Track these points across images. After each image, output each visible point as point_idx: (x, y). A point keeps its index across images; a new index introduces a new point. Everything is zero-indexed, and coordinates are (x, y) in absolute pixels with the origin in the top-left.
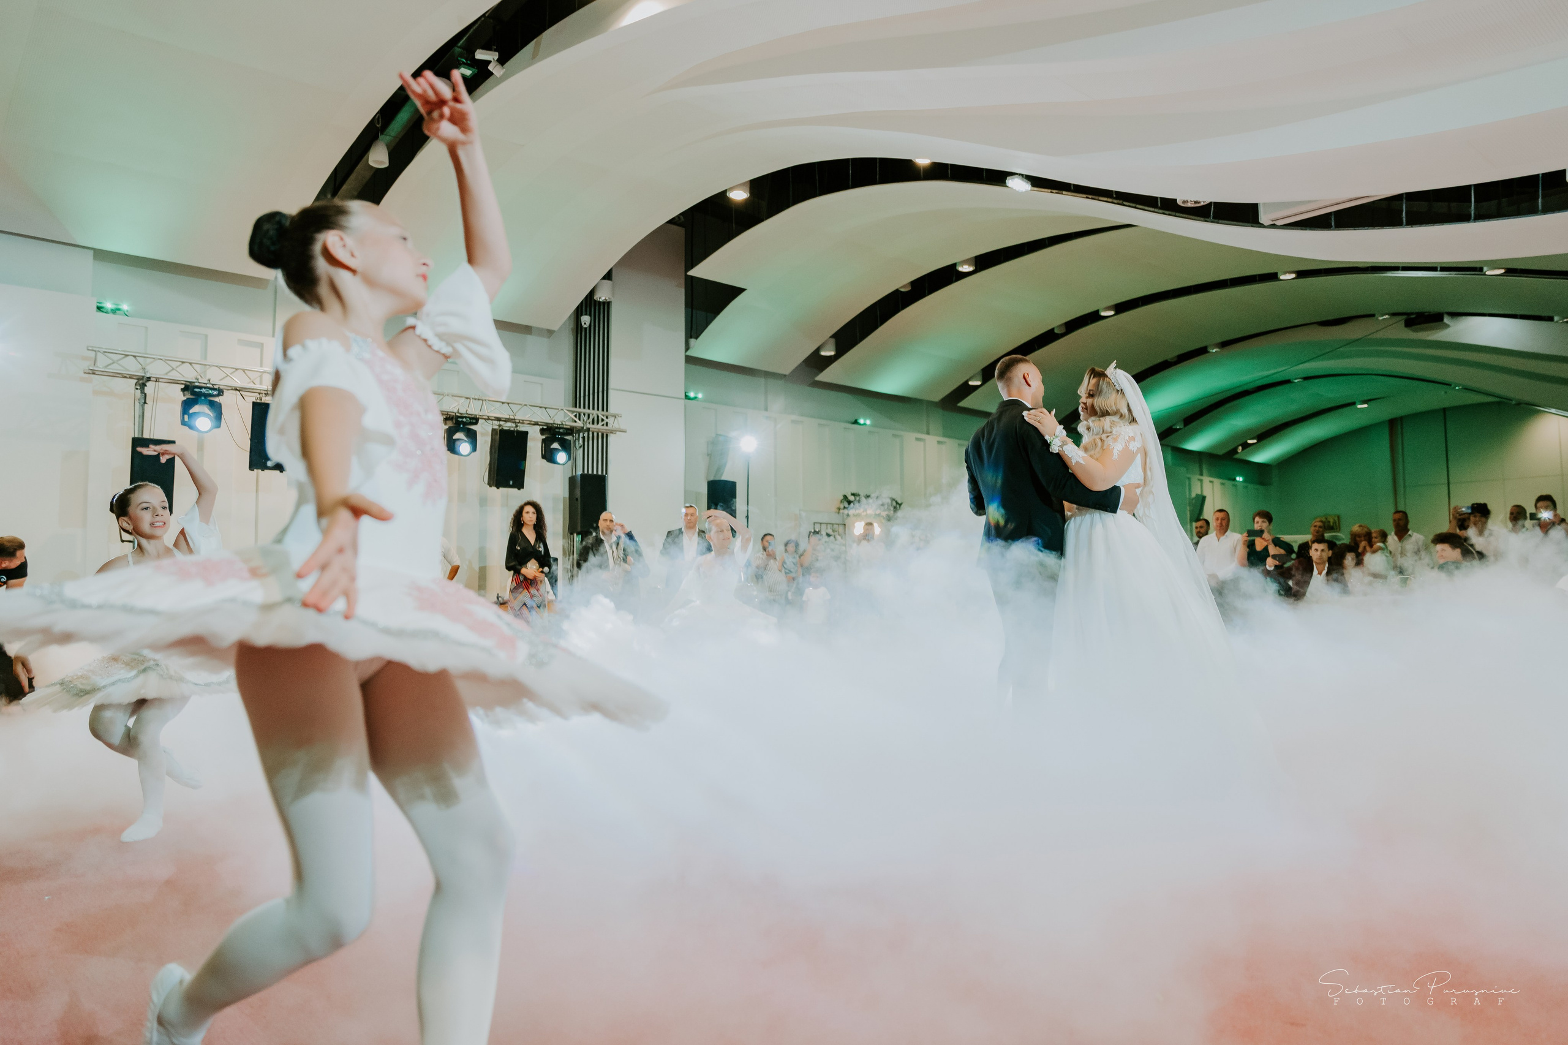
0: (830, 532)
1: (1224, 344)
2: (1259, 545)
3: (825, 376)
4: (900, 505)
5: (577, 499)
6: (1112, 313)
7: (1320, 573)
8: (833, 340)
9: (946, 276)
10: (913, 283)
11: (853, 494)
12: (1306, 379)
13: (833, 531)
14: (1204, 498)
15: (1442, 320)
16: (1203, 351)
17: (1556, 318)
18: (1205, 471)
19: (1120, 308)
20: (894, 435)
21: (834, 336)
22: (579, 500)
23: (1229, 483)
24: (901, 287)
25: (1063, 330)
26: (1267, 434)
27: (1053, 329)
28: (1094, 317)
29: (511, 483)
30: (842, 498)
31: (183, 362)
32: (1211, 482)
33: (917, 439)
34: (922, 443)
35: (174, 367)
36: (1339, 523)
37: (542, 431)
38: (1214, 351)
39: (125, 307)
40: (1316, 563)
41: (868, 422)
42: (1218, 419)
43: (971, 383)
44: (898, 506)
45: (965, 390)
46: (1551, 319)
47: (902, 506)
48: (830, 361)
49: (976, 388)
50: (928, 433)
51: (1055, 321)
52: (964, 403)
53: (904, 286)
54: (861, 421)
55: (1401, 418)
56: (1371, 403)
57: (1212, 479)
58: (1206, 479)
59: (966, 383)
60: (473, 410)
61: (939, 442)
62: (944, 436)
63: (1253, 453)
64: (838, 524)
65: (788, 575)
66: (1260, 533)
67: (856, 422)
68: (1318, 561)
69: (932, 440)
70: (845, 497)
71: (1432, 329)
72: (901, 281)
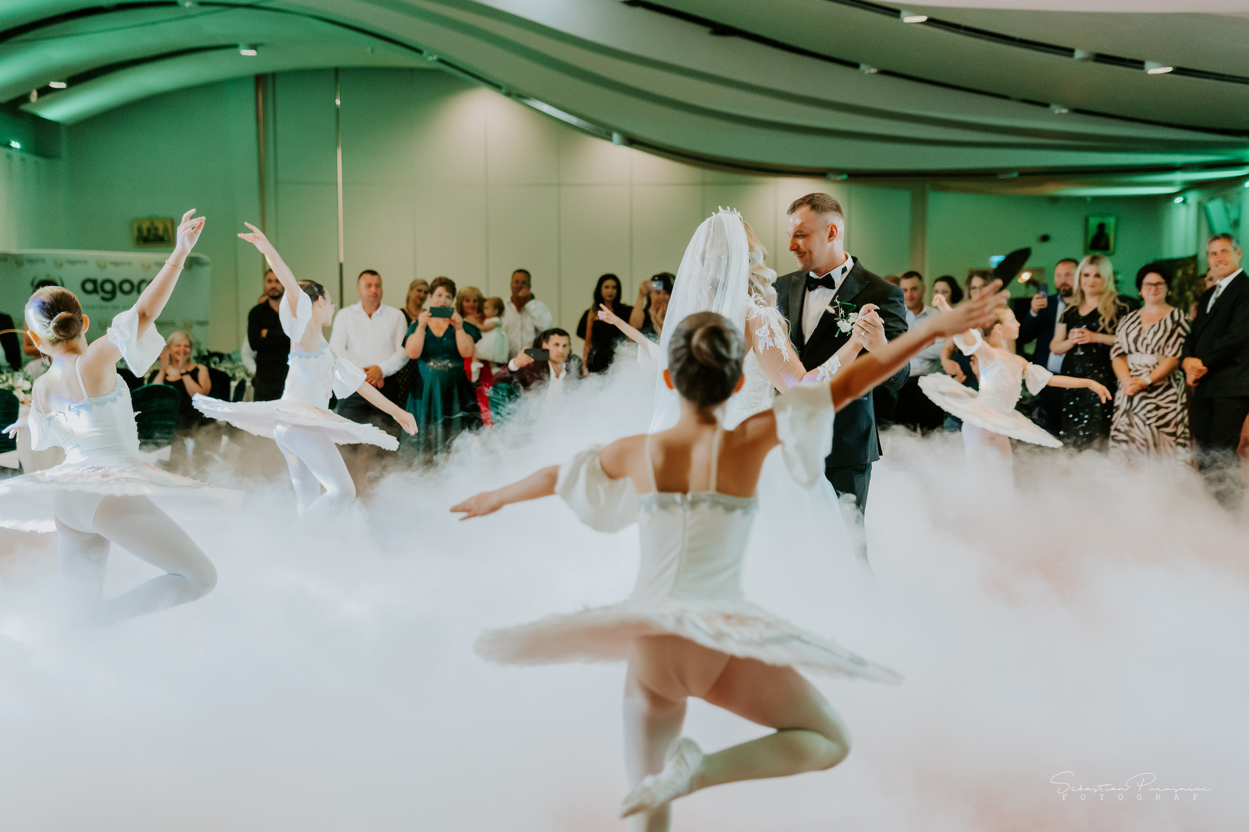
7: (558, 375)
26: (85, 77)
55: (275, 74)
56: (260, 48)
63: (49, 104)
68: (557, 359)
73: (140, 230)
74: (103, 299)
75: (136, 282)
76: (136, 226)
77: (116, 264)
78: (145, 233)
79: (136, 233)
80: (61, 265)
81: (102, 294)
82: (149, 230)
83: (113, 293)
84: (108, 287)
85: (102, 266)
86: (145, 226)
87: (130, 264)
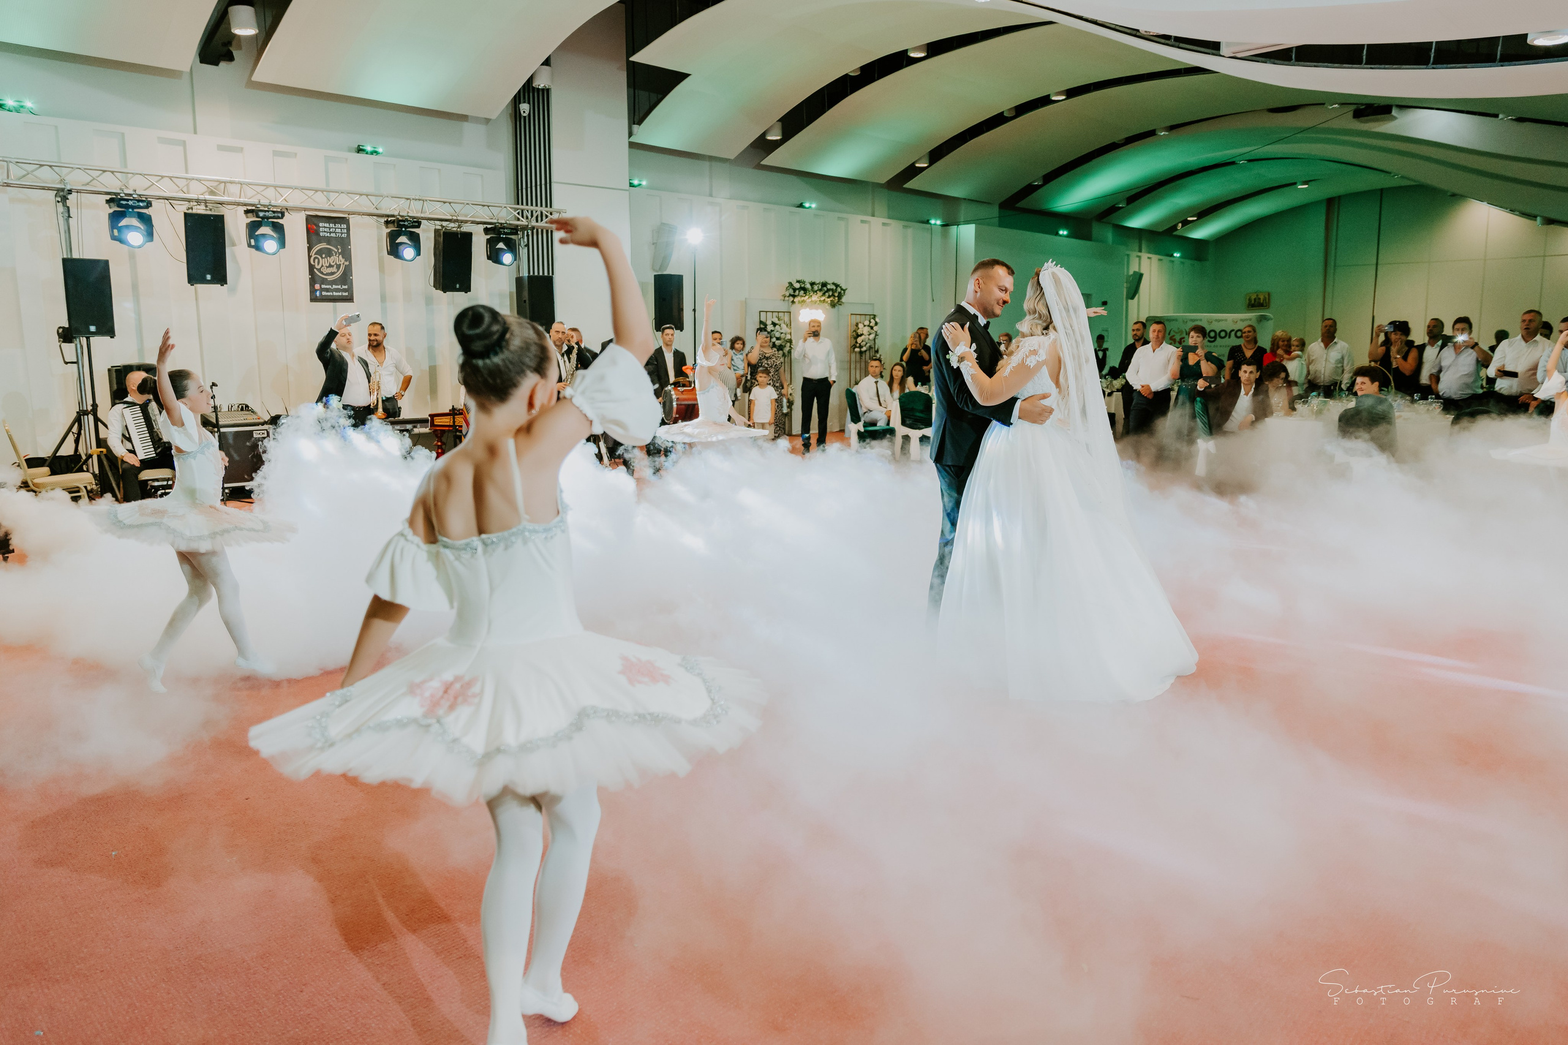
0: (776, 321)
1: (1172, 128)
2: (1192, 359)
3: (771, 160)
4: (844, 290)
5: (525, 301)
6: (1064, 97)
7: (1247, 394)
8: (779, 125)
9: (897, 61)
10: (863, 68)
11: (798, 282)
12: (1250, 161)
13: (779, 319)
14: (1141, 275)
15: (1390, 112)
16: (1152, 133)
17: (1501, 116)
18: (1143, 250)
19: (1071, 93)
20: (840, 218)
21: (779, 120)
22: (527, 301)
23: (1166, 259)
24: (851, 72)
25: (1013, 114)
26: (1206, 212)
27: (1003, 112)
28: (1045, 101)
29: (458, 286)
30: (788, 285)
31: (104, 171)
32: (1149, 258)
33: (862, 221)
34: (866, 226)
35: (94, 176)
36: (1269, 299)
37: (486, 231)
38: (1162, 134)
39: (29, 104)
40: (1244, 384)
41: (814, 206)
42: (1161, 198)
43: (917, 165)
44: (842, 292)
45: (912, 171)
46: (1496, 116)
47: (846, 291)
48: (776, 145)
49: (923, 169)
50: (873, 215)
51: (1005, 105)
52: (910, 185)
53: (853, 71)
54: (807, 205)
55: (1339, 197)
56: (1310, 183)
57: (1150, 255)
58: (1145, 256)
59: (913, 165)
60: (413, 210)
61: (884, 224)
62: (889, 218)
63: (1191, 230)
64: (784, 312)
65: (737, 372)
66: (1194, 349)
67: (801, 206)
68: (1246, 383)
69: (877, 222)
70: (791, 284)
71: (1377, 120)
72: (851, 66)
73: (1250, 300)
74: (1209, 341)
75: (1228, 332)
76: (1248, 298)
77: (1218, 321)
78: (1253, 302)
79: (1248, 301)
80: (1186, 322)
81: (1208, 339)
82: (1255, 299)
83: (1215, 337)
84: (1212, 334)
85: (1210, 322)
86: (1253, 297)
87: (1226, 320)
